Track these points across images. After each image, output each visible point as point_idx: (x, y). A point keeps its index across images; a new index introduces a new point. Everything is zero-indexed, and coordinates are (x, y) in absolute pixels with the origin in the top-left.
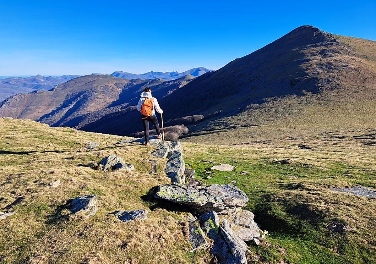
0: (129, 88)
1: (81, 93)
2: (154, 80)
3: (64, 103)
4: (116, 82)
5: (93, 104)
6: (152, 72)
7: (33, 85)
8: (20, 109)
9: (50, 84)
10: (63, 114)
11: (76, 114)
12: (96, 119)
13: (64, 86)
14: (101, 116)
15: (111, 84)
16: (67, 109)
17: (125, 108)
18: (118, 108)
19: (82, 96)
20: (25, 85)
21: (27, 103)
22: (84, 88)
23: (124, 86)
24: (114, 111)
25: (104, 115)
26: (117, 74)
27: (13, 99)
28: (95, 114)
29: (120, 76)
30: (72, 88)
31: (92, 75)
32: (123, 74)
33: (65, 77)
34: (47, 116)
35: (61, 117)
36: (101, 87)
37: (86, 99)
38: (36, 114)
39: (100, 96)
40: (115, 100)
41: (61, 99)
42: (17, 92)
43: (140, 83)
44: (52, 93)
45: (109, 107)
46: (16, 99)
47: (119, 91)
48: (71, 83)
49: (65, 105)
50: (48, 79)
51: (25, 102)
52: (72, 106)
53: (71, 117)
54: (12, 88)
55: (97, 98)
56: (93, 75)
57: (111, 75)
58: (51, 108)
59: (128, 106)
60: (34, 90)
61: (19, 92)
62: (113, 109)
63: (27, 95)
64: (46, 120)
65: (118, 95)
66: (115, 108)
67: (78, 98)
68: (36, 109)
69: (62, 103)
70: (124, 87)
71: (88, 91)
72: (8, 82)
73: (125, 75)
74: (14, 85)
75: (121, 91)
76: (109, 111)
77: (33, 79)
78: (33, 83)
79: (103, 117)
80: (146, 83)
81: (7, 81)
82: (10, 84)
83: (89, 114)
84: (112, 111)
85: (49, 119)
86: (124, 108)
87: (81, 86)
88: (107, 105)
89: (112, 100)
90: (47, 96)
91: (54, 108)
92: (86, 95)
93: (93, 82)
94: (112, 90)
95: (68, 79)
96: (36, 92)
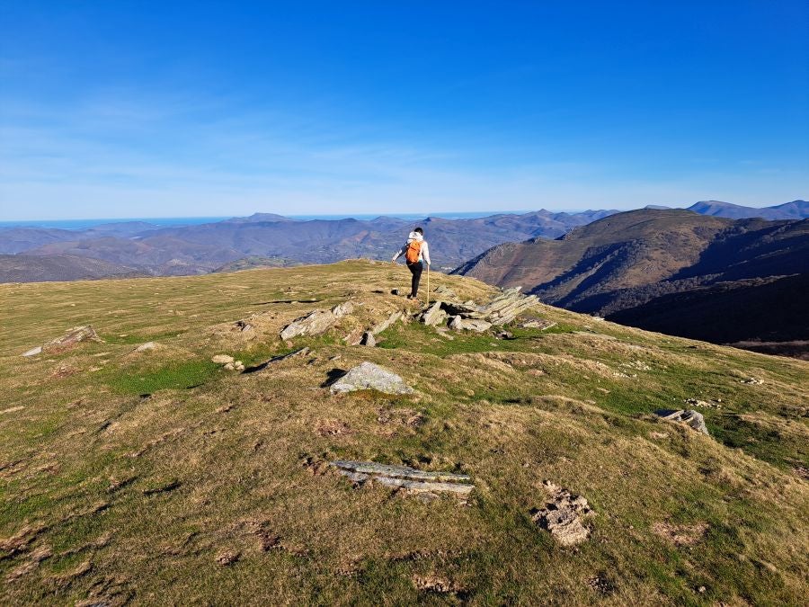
0: (728, 239)
1: (615, 247)
2: (800, 222)
3: (579, 264)
4: (697, 224)
5: (638, 271)
6: (799, 203)
7: (531, 228)
8: (503, 270)
9: (560, 227)
10: (574, 286)
11: (598, 289)
12: (637, 303)
13: (585, 232)
14: (650, 297)
15: (685, 229)
16: (583, 277)
17: (709, 283)
18: (692, 282)
19: (616, 253)
20: (518, 227)
21: (516, 259)
22: (624, 237)
23: (717, 235)
24: (683, 289)
25: (658, 295)
26: (702, 208)
27: (495, 253)
28: (639, 292)
29: (709, 213)
30: (600, 236)
31: (645, 209)
32: (718, 206)
33: (590, 213)
34: (545, 286)
35: (570, 291)
36: (660, 236)
37: (625, 259)
38: (526, 281)
39: (656, 255)
40: (689, 265)
41: (576, 257)
42: (504, 239)
43: (759, 227)
44: (560, 244)
45: (671, 280)
46: (499, 253)
47: (702, 244)
48: (598, 225)
49: (581, 268)
50: (558, 217)
51: (513, 259)
52: (592, 272)
53: (588, 293)
54: (497, 232)
55: (647, 257)
56: (646, 211)
57: (687, 209)
58: (554, 272)
59: (717, 279)
60: (530, 237)
61: (507, 240)
62: (681, 284)
63: (518, 244)
64: (543, 293)
65: (696, 254)
66: (687, 282)
67: (608, 256)
68: (527, 271)
69: (575, 265)
70: (714, 237)
71: (631, 242)
72: (492, 223)
73: (722, 208)
74: (501, 227)
75: (706, 247)
76: (671, 288)
77: (533, 218)
78: (530, 225)
79: (654, 300)
80: (778, 227)
81: (491, 220)
82: (495, 226)
83: (626, 290)
84: (677, 289)
85: (548, 292)
86: (706, 285)
87: (619, 233)
88: (668, 275)
89: (681, 265)
90: (550, 249)
91: (559, 272)
92: (626, 252)
93: (643, 225)
94: (686, 243)
95: (595, 218)
96: (532, 240)
